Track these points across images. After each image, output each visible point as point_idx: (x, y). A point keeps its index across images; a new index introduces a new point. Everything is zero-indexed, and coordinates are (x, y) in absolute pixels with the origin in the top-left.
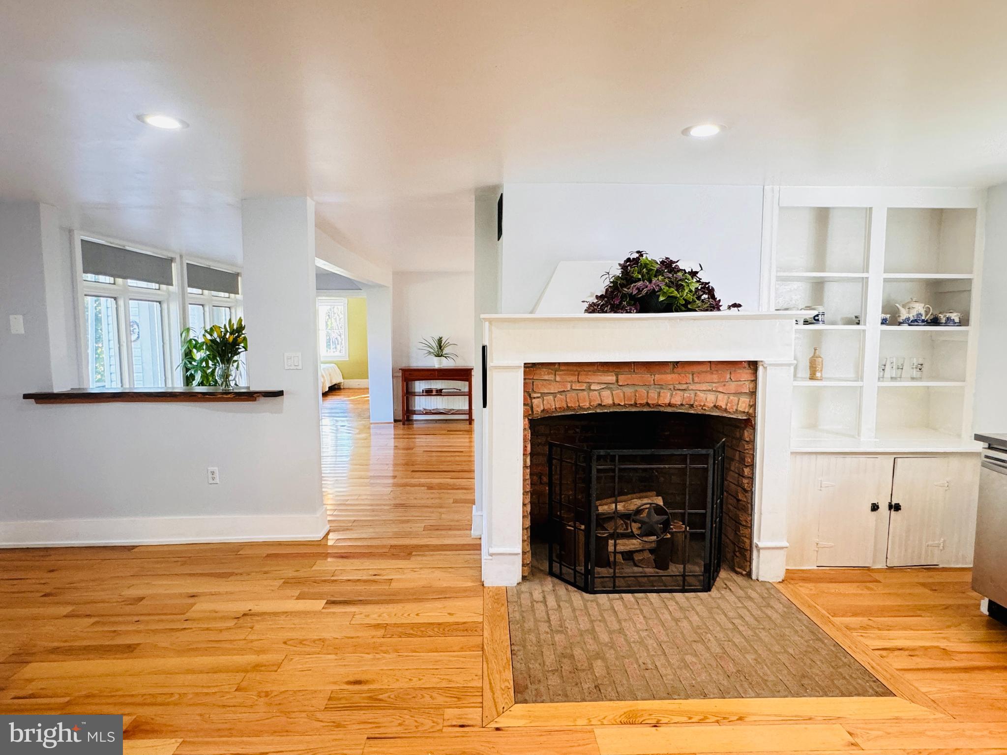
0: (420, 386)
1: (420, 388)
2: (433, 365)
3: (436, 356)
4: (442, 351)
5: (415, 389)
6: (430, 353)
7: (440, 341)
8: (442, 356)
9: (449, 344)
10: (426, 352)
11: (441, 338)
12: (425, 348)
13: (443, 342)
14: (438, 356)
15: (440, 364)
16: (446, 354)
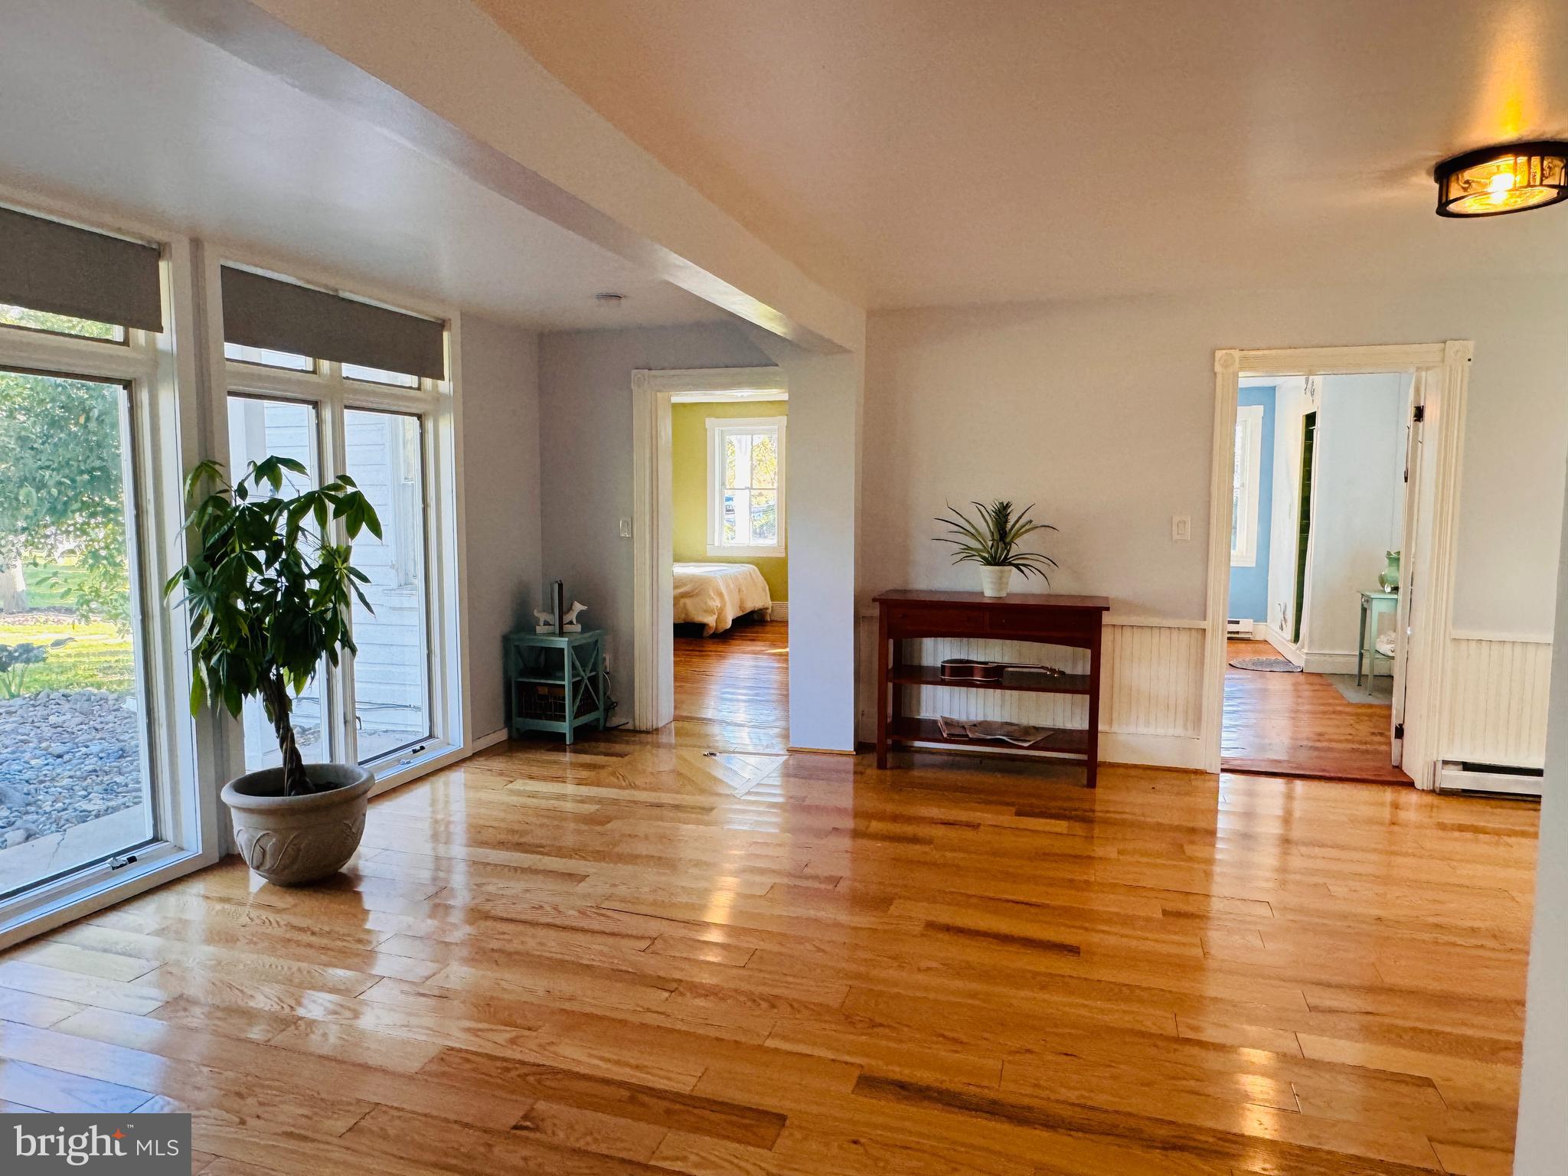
0: (937, 651)
1: (935, 655)
2: (977, 589)
3: (988, 563)
4: (1007, 546)
5: (920, 657)
6: (968, 553)
7: (1002, 513)
8: (1005, 562)
9: (1031, 527)
10: (957, 548)
11: (1008, 506)
12: (951, 537)
13: (1012, 519)
14: (993, 561)
15: (1000, 590)
16: (1017, 556)
